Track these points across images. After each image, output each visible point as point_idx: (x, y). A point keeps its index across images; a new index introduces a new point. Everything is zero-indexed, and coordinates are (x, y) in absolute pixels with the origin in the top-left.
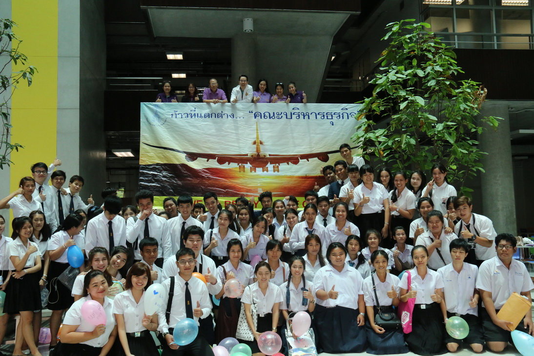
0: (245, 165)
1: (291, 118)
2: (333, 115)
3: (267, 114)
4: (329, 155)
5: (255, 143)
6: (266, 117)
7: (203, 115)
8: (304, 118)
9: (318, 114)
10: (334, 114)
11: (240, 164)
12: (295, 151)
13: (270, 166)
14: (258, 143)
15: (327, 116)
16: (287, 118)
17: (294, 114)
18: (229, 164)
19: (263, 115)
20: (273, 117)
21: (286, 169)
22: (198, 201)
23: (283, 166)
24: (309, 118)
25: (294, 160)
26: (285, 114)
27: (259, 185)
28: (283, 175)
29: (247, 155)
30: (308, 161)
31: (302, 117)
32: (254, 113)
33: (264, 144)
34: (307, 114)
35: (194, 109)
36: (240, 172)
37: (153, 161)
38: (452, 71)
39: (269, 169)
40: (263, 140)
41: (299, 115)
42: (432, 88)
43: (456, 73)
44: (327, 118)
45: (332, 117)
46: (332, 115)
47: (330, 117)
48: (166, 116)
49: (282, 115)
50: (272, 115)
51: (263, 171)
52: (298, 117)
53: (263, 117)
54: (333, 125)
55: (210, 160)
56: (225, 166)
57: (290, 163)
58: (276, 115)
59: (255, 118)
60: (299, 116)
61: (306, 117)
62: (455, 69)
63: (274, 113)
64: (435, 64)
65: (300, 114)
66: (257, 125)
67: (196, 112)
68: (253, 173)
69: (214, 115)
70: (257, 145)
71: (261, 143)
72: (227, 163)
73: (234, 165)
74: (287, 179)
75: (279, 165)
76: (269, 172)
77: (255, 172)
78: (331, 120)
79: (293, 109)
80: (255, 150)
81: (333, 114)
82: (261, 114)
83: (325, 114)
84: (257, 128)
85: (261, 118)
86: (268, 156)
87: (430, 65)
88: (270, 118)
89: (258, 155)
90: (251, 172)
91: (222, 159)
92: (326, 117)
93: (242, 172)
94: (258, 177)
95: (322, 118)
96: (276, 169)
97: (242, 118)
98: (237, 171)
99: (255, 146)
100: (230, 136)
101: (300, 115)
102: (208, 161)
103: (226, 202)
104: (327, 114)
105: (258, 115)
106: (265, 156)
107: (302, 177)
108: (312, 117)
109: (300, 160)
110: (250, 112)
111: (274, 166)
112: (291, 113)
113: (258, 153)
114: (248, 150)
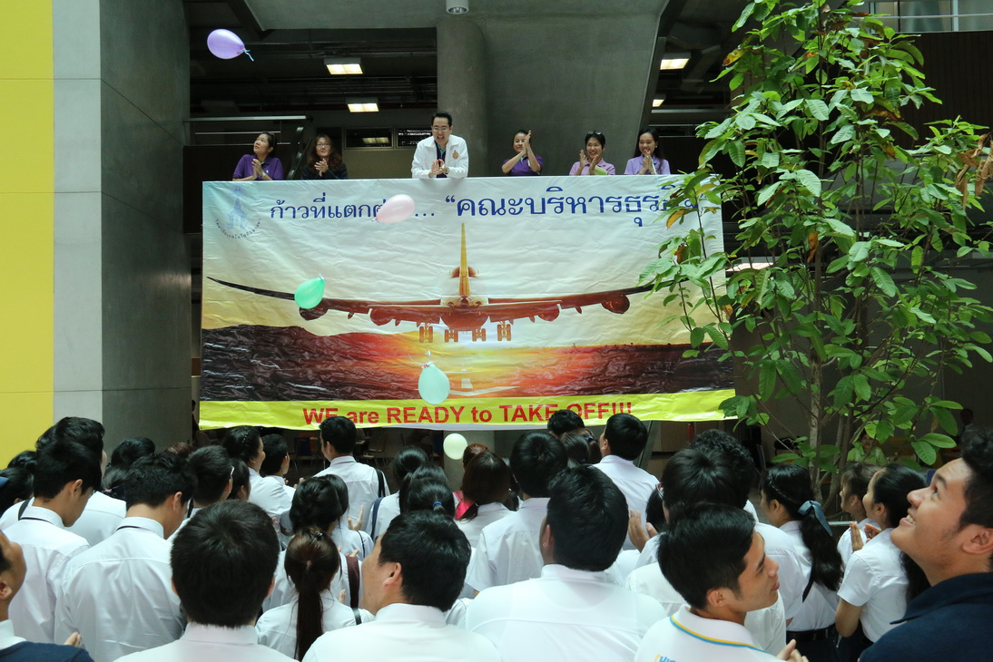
0: (432, 325)
1: (544, 212)
2: (642, 203)
3: (487, 205)
4: (630, 297)
5: (456, 274)
6: (484, 212)
7: (341, 210)
8: (573, 212)
9: (607, 201)
10: (644, 200)
11: (423, 324)
12: (549, 289)
13: (490, 327)
14: (462, 274)
15: (628, 205)
16: (532, 212)
17: (549, 202)
18: (397, 324)
19: (477, 207)
20: (502, 212)
21: (528, 332)
22: (328, 410)
23: (521, 326)
24: (584, 212)
25: (546, 309)
26: (529, 202)
27: (464, 370)
28: (521, 345)
29: (438, 302)
30: (580, 311)
31: (567, 207)
32: (456, 202)
33: (477, 275)
34: (581, 201)
35: (322, 197)
36: (421, 341)
37: (228, 319)
38: (908, 98)
39: (487, 333)
40: (475, 268)
41: (562, 204)
42: (844, 148)
43: (918, 103)
44: (628, 210)
45: (639, 206)
46: (639, 202)
47: (634, 207)
48: (259, 213)
49: (523, 204)
50: (498, 206)
51: (474, 339)
52: (558, 210)
53: (477, 211)
54: (640, 225)
55: (355, 315)
56: (389, 329)
57: (536, 317)
58: (507, 206)
59: (460, 214)
60: (562, 207)
61: (579, 208)
62: (919, 92)
63: (503, 201)
64: (856, 84)
65: (564, 201)
66: (463, 231)
67: (326, 204)
68: (451, 344)
69: (365, 209)
70: (462, 281)
71: (471, 274)
72: (393, 321)
73: (408, 327)
74: (528, 355)
75: (512, 323)
76: (488, 342)
77: (456, 340)
78: (638, 215)
79: (548, 190)
80: (458, 290)
81: (641, 199)
82: (473, 203)
83: (622, 200)
84: (463, 238)
85: (473, 214)
86: (487, 304)
87: (845, 86)
88: (494, 213)
89: (465, 300)
90: (447, 340)
91: (382, 314)
92: (624, 208)
93: (426, 343)
94: (463, 353)
95: (617, 208)
96: (504, 333)
97: (429, 215)
98: (415, 341)
99: (457, 280)
100: (400, 259)
101: (565, 205)
102: (350, 316)
103: (389, 410)
104: (627, 200)
105: (466, 207)
106: (479, 303)
107: (565, 351)
108: (593, 207)
109: (561, 310)
110: (448, 200)
111: (499, 326)
112: (543, 200)
113: (464, 298)
114: (442, 291)
